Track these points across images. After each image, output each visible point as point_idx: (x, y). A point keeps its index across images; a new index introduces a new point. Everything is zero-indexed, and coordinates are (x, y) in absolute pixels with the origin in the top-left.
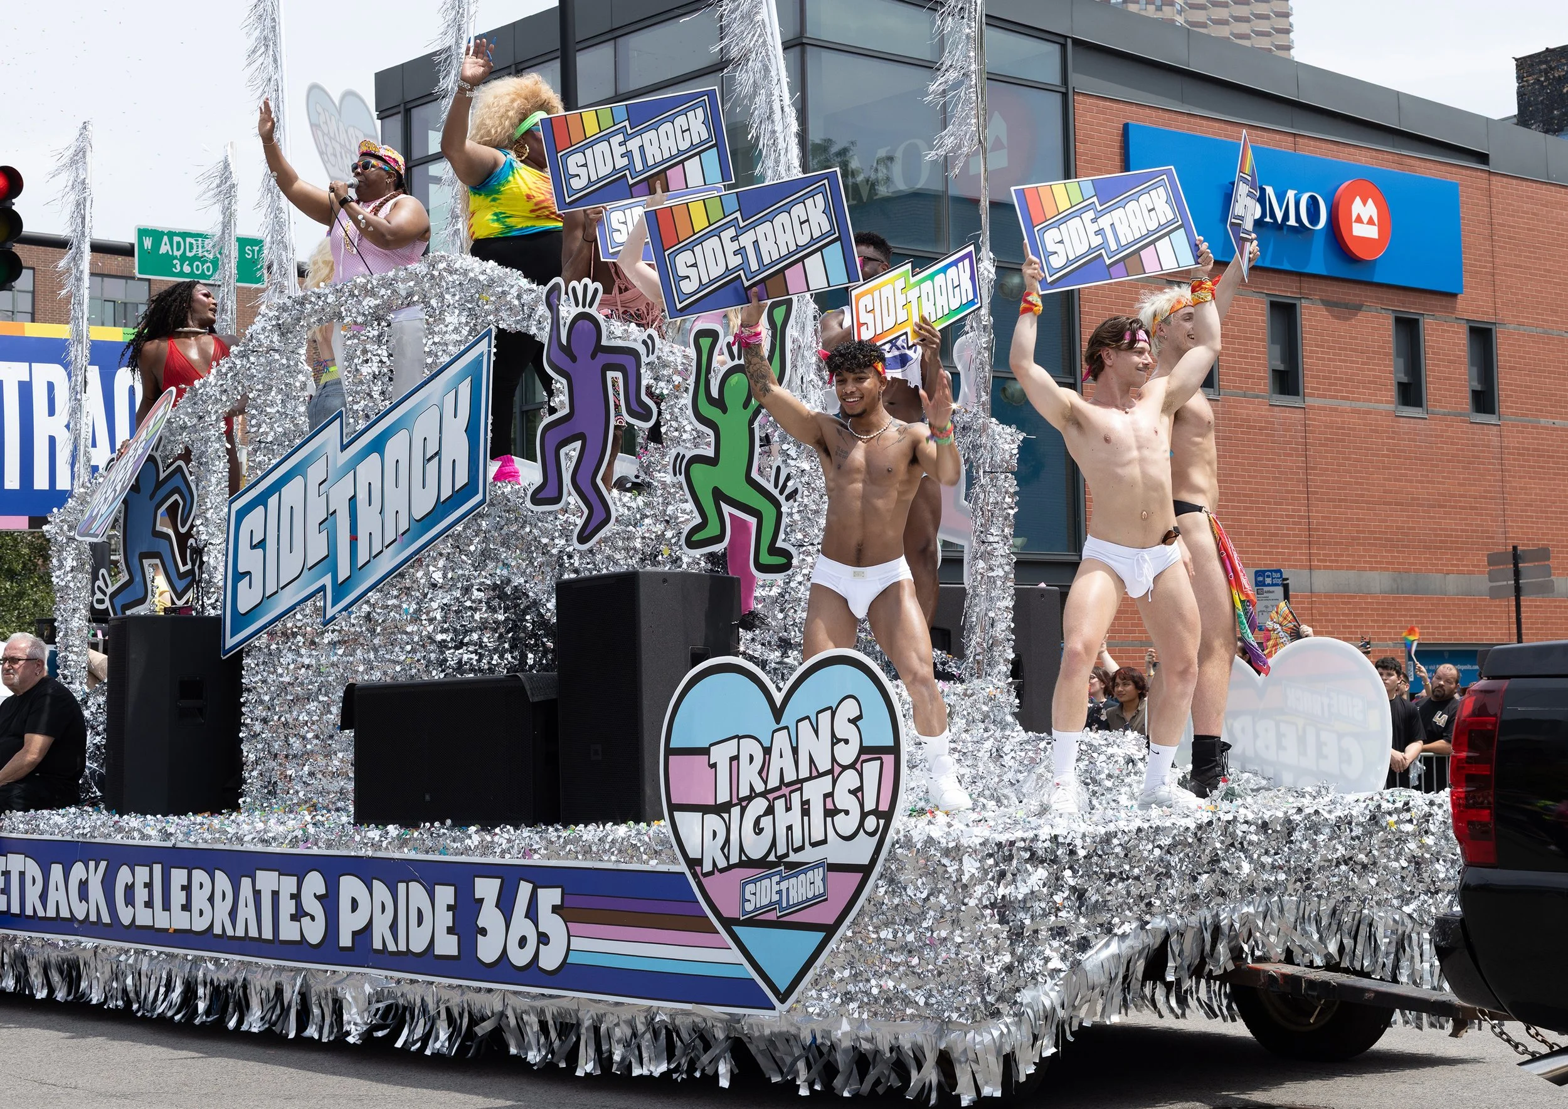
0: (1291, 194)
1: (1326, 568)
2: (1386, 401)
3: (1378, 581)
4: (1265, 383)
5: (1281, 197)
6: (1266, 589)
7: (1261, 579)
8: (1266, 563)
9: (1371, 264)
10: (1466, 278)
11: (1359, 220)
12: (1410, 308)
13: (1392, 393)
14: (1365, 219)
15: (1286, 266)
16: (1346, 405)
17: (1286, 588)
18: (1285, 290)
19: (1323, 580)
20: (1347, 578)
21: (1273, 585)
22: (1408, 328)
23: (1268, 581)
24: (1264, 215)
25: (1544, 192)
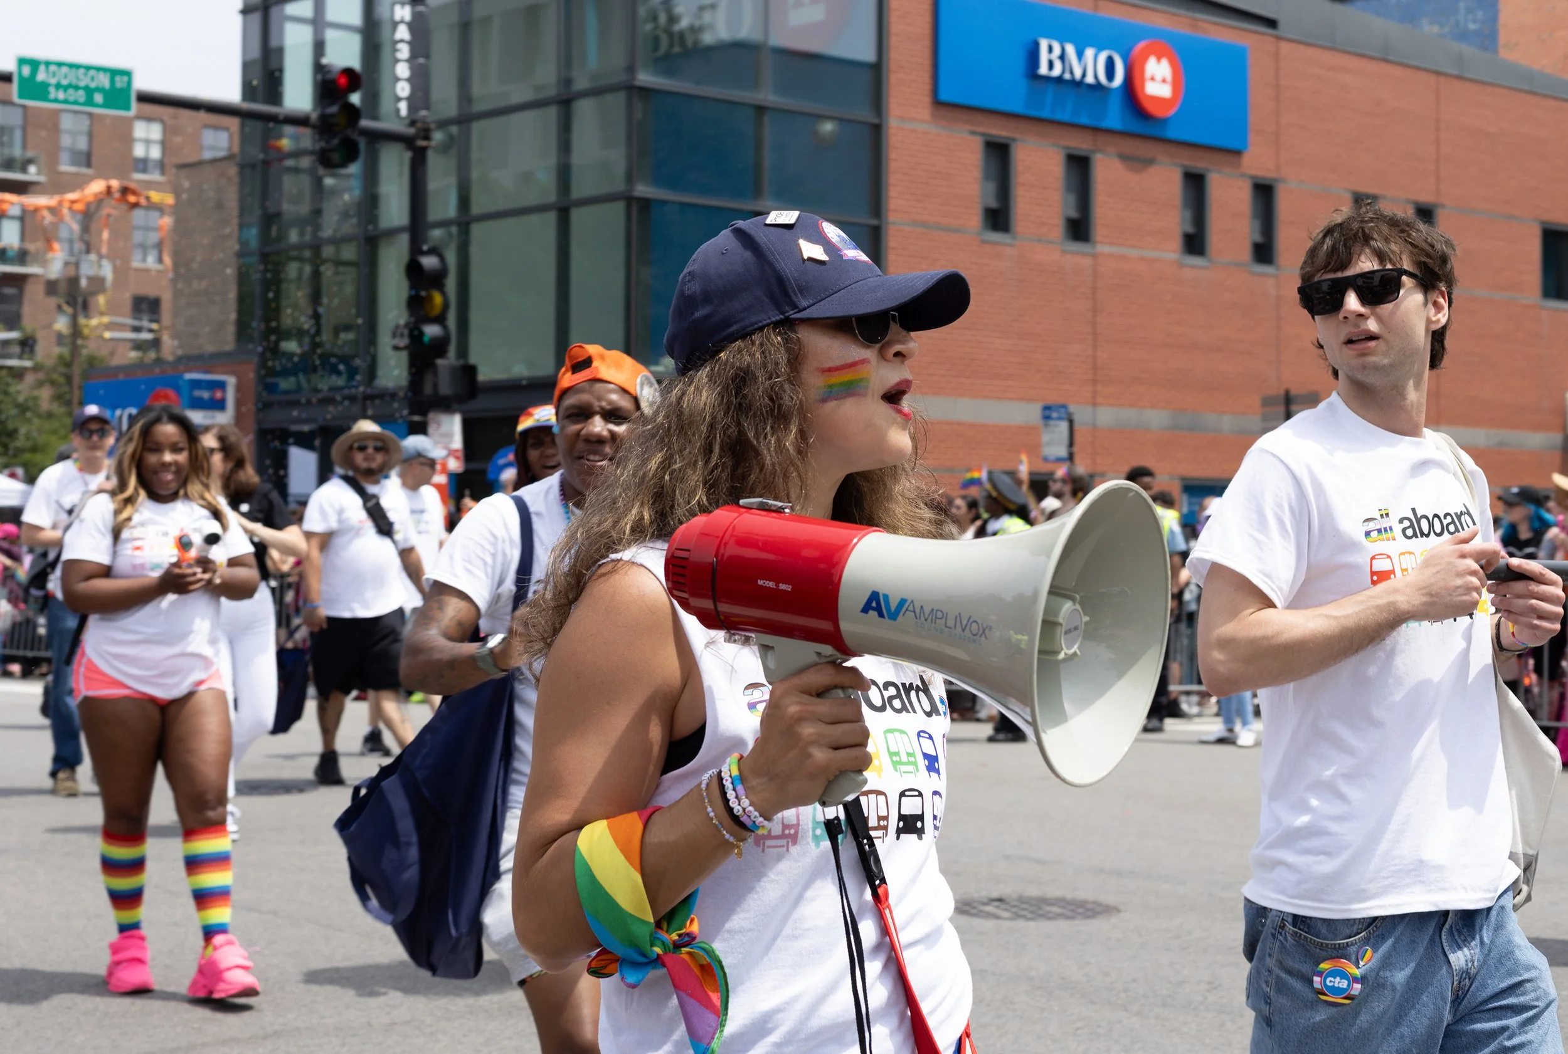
0: (1089, 53)
1: (1110, 405)
2: (1171, 250)
3: (1157, 418)
4: (1057, 229)
5: (1080, 55)
6: (1052, 422)
7: (1047, 413)
8: (1053, 398)
9: (1163, 122)
10: (1252, 138)
11: (1153, 79)
12: (1198, 163)
13: (1177, 243)
14: (1159, 77)
15: (1084, 120)
16: (1134, 253)
17: (1071, 422)
18: (1081, 144)
19: (1106, 416)
20: (1128, 415)
21: (1060, 419)
22: (1195, 182)
23: (1055, 415)
24: (1063, 72)
25: (1329, 58)
